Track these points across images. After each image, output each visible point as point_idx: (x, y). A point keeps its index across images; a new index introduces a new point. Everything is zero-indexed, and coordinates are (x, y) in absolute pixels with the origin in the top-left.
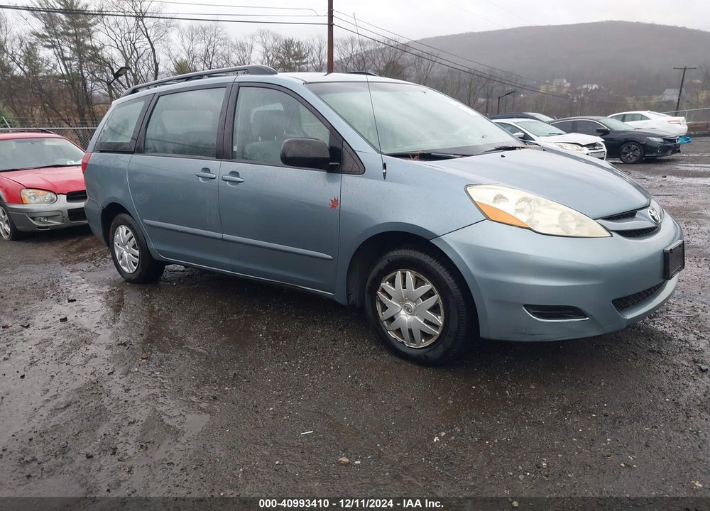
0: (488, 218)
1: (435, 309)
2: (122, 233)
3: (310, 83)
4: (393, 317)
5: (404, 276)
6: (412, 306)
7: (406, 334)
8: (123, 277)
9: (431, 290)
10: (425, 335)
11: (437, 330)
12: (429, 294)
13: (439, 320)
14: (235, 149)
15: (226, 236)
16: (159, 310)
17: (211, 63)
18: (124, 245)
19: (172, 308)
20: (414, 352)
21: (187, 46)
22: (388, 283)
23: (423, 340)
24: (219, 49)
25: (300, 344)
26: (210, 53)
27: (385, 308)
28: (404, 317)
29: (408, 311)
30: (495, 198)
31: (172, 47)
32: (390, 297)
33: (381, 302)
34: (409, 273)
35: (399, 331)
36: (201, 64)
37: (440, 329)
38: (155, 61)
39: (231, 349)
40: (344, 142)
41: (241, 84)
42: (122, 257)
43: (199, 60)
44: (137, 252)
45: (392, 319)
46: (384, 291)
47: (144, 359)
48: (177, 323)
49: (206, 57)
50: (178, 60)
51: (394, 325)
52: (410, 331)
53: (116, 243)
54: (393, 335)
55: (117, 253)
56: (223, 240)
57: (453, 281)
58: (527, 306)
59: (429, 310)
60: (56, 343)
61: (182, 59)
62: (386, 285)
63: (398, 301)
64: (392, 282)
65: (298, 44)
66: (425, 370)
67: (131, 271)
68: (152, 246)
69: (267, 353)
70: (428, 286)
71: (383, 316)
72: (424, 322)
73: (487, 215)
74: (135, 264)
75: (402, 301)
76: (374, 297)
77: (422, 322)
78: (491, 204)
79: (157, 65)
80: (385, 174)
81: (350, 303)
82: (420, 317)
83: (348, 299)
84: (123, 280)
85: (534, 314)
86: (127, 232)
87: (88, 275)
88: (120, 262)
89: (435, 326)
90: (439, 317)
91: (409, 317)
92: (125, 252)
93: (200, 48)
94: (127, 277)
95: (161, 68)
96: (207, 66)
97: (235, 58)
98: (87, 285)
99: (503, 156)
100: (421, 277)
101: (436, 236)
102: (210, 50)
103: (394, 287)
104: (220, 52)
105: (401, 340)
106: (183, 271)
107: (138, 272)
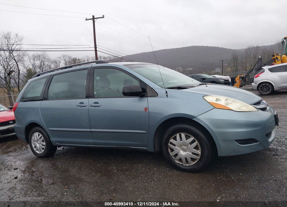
0: (215, 108)
1: (196, 148)
2: (36, 136)
3: (125, 65)
4: (177, 153)
5: (180, 135)
6: (185, 147)
7: (184, 160)
8: (36, 156)
9: (194, 140)
10: (193, 160)
11: (198, 157)
12: (193, 142)
13: (199, 152)
14: (95, 93)
15: (92, 130)
16: (61, 167)
17: (43, 69)
18: (37, 141)
19: (67, 166)
20: (189, 168)
21: (32, 63)
22: (173, 139)
23: (192, 162)
24: (46, 63)
25: (135, 172)
26: (42, 65)
27: (172, 150)
28: (182, 153)
29: (184, 150)
30: (216, 100)
31: (25, 63)
32: (175, 145)
33: (171, 148)
34: (182, 134)
35: (180, 160)
36: (39, 70)
37: (200, 156)
38: (18, 69)
39: (105, 178)
40: (147, 85)
41: (94, 68)
42: (36, 147)
43: (37, 68)
44: (44, 144)
45: (176, 155)
46: (171, 143)
47: (66, 188)
48: (73, 171)
49: (40, 67)
50: (28, 68)
51: (178, 158)
52: (186, 159)
53: (32, 141)
54: (178, 162)
55: (33, 146)
56: (91, 132)
57: (203, 135)
58: (236, 141)
59: (194, 148)
60: (18, 188)
61: (30, 68)
62: (172, 140)
63: (179, 147)
64: (175, 139)
65: (79, 60)
66: (195, 174)
67: (41, 153)
68: (53, 139)
69: (122, 178)
70: (192, 139)
71: (172, 154)
72: (192, 154)
73: (214, 106)
74: (43, 149)
75: (180, 146)
76: (167, 146)
77: (191, 154)
78: (215, 102)
79: (19, 71)
80: (167, 96)
81: (155, 151)
82: (190, 152)
83: (154, 149)
84: (36, 157)
85: (239, 143)
86: (39, 135)
87: (18, 157)
88: (35, 149)
89: (197, 155)
90: (199, 151)
91: (185, 153)
92: (37, 144)
93: (38, 63)
94: (39, 155)
95: (21, 72)
96: (41, 70)
97: (53, 66)
98: (19, 162)
99: (206, 86)
100: (188, 135)
101: (195, 117)
102: (42, 64)
103: (177, 141)
104: (46, 64)
105: (181, 163)
106: (63, 150)
107: (45, 152)
